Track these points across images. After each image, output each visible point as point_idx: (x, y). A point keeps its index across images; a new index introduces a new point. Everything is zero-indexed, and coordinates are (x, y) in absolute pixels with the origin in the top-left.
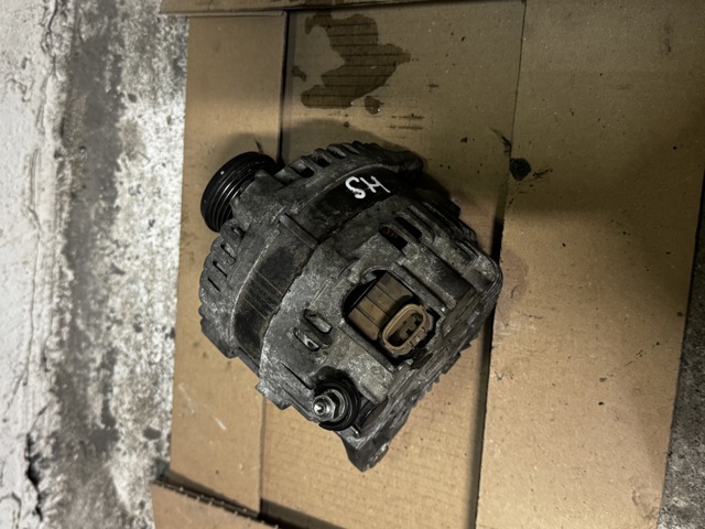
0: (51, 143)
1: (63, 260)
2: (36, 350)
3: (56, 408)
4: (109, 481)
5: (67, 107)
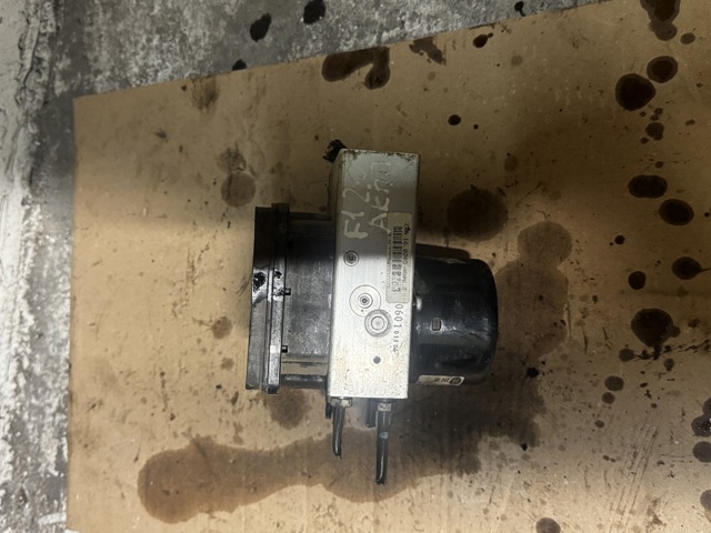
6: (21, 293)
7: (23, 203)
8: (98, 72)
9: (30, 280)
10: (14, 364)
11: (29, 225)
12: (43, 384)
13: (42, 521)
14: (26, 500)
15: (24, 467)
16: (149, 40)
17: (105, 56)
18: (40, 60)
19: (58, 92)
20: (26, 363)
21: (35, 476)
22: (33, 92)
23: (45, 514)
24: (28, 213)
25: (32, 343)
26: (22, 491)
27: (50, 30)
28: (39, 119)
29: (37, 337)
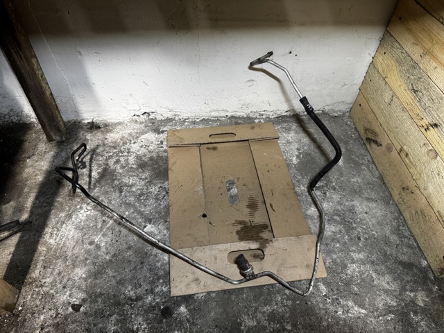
0: (229, 114)
1: (201, 119)
2: (179, 113)
3: (163, 119)
4: (146, 133)
5: (239, 118)
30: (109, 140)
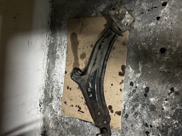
6: (46, 72)
7: (47, 59)
8: (58, 40)
9: (48, 70)
10: (45, 82)
11: (48, 62)
12: (50, 85)
13: (49, 104)
14: (47, 101)
15: (46, 97)
16: (65, 36)
17: (59, 38)
18: (49, 38)
19: (52, 43)
20: (47, 82)
21: (48, 98)
22: (48, 43)
23: (49, 103)
24: (47, 60)
25: (48, 79)
26: (46, 100)
27: (50, 33)
28: (49, 47)
29: (49, 78)
30: (53, 126)
